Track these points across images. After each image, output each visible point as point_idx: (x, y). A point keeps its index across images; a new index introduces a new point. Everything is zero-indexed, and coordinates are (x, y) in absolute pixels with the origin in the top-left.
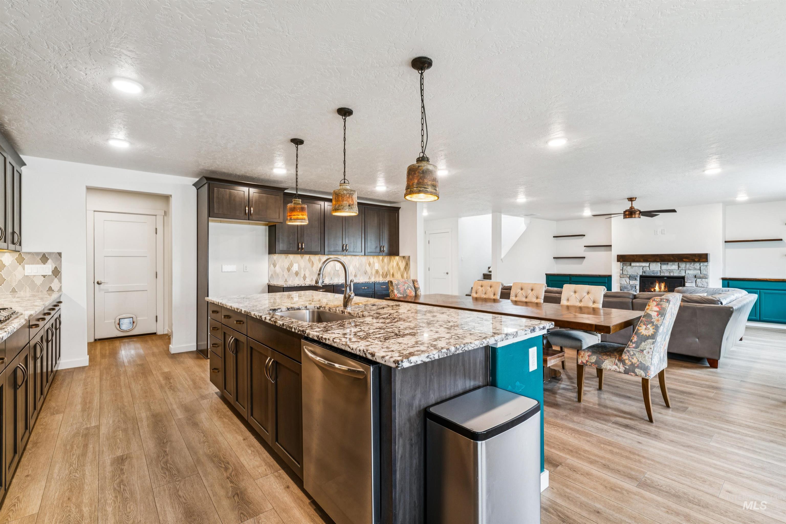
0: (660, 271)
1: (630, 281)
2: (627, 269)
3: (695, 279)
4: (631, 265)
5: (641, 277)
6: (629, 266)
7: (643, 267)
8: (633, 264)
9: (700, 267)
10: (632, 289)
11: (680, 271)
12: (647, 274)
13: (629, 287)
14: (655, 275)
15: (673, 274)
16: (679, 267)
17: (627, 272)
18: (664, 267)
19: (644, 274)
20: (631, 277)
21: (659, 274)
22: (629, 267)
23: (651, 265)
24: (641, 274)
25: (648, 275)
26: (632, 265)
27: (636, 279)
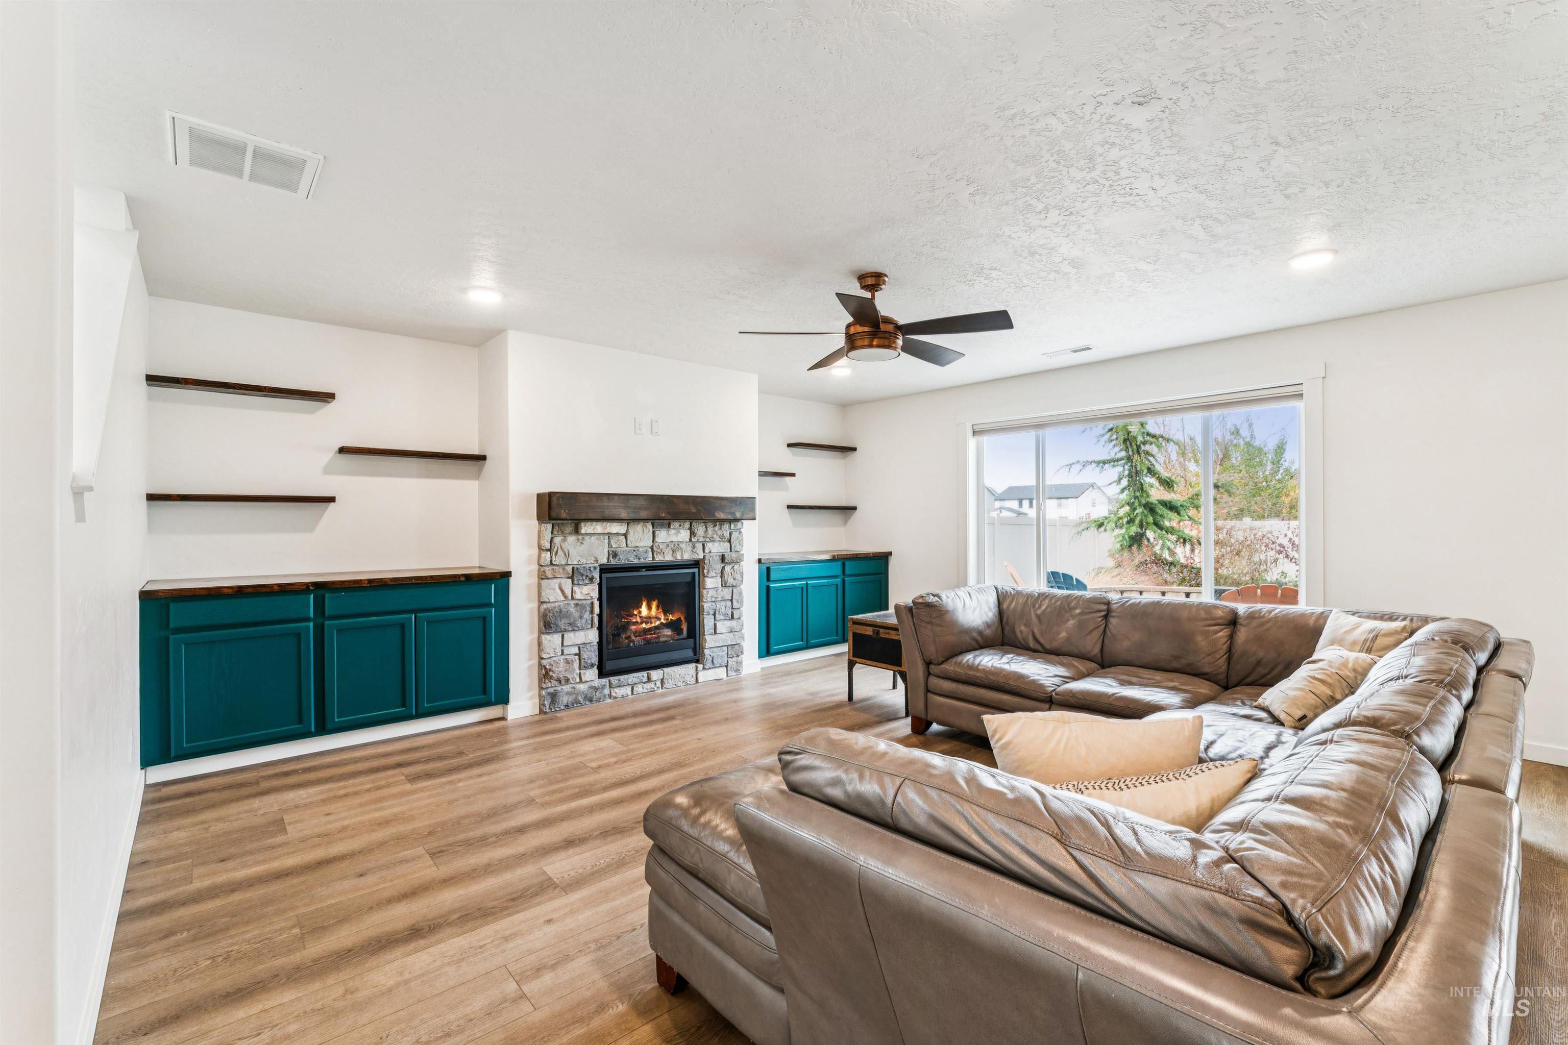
0: (652, 548)
1: (576, 588)
2: (565, 545)
3: (723, 565)
4: (577, 531)
5: (604, 570)
6: (571, 534)
7: (610, 535)
8: (586, 528)
9: (730, 534)
10: (581, 617)
11: (694, 547)
12: (622, 560)
13: (572, 609)
14: (642, 560)
15: (682, 556)
16: (693, 534)
17: (567, 555)
18: (663, 535)
19: (613, 561)
20: (576, 575)
21: (649, 559)
22: (572, 539)
23: (631, 531)
24: (604, 560)
25: (622, 562)
26: (583, 531)
27: (591, 580)
